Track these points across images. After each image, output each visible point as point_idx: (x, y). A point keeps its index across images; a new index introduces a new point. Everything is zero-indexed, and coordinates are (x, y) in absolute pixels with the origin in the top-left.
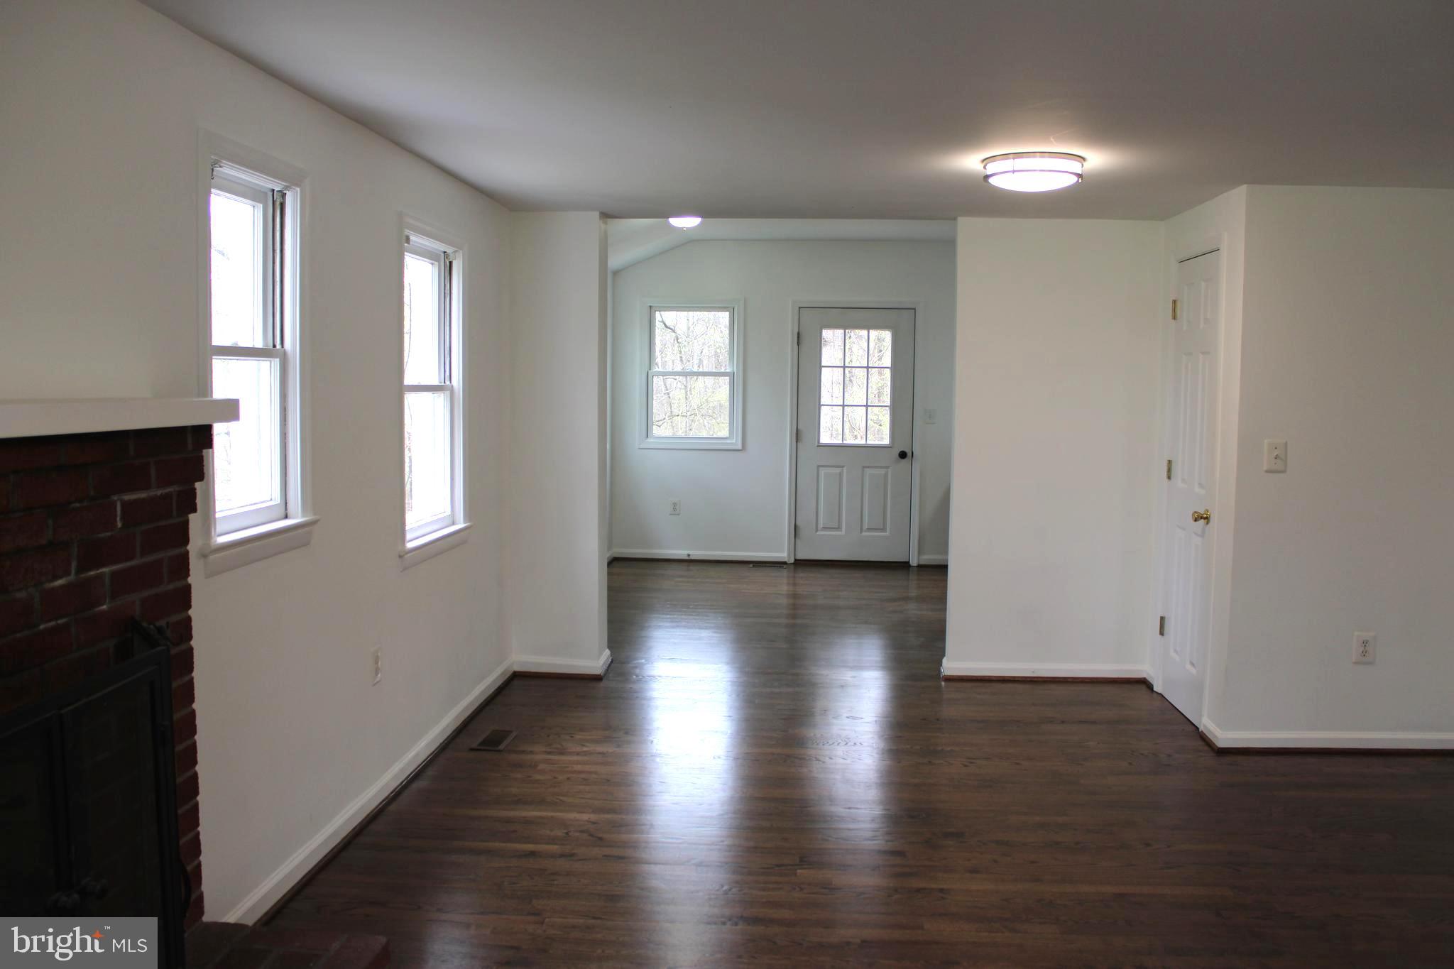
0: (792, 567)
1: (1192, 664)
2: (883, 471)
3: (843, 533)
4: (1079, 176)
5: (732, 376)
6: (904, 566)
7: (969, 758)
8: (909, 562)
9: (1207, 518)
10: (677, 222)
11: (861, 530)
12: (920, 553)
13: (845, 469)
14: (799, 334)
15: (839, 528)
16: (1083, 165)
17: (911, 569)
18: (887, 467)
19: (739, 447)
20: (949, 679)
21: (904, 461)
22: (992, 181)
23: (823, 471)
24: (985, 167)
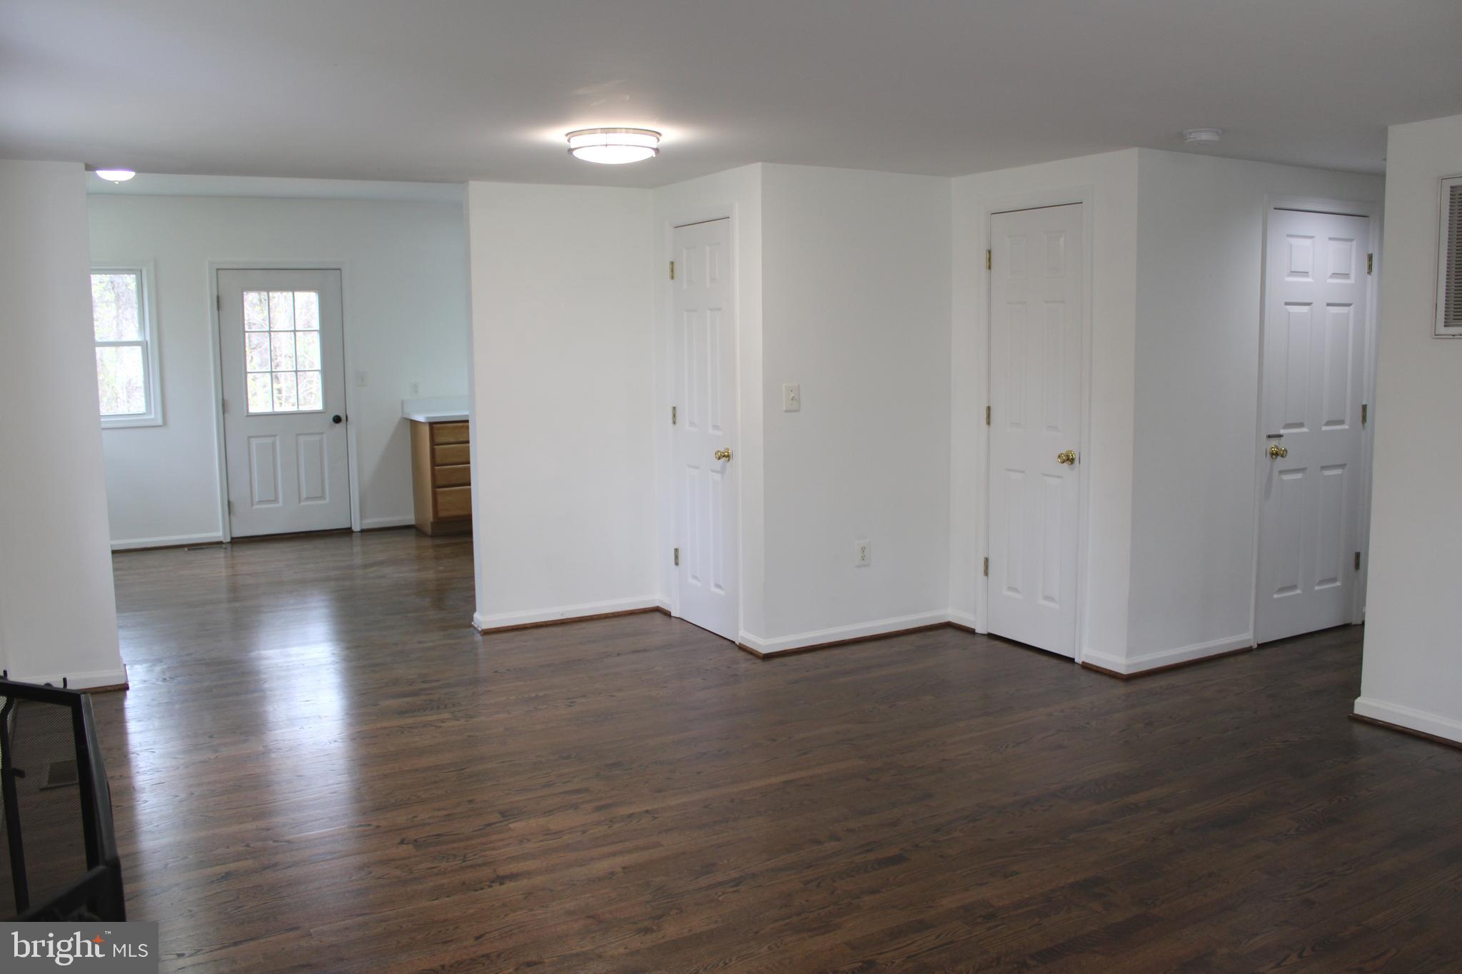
0: (229, 546)
1: (718, 586)
2: (317, 438)
3: (280, 504)
4: (657, 150)
5: (143, 345)
6: (347, 532)
7: (569, 699)
8: (350, 528)
9: (728, 456)
10: (105, 175)
11: (300, 501)
12: (362, 517)
13: (278, 437)
14: (218, 298)
15: (276, 500)
16: (658, 140)
17: (354, 535)
18: (322, 433)
19: (160, 422)
20: (486, 633)
21: (338, 425)
22: (575, 153)
23: (254, 442)
24: (569, 141)
